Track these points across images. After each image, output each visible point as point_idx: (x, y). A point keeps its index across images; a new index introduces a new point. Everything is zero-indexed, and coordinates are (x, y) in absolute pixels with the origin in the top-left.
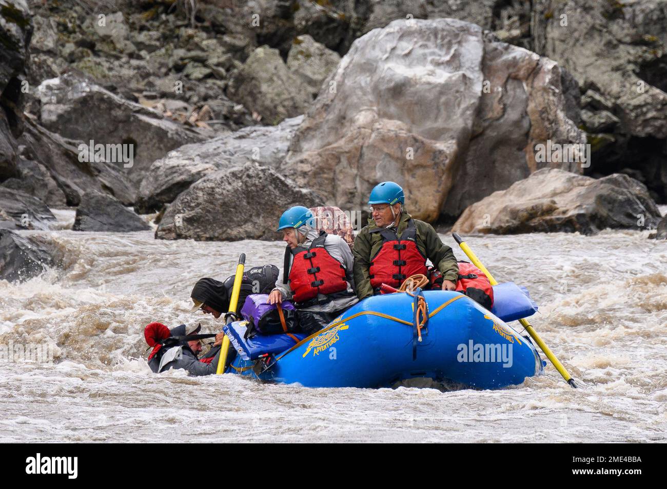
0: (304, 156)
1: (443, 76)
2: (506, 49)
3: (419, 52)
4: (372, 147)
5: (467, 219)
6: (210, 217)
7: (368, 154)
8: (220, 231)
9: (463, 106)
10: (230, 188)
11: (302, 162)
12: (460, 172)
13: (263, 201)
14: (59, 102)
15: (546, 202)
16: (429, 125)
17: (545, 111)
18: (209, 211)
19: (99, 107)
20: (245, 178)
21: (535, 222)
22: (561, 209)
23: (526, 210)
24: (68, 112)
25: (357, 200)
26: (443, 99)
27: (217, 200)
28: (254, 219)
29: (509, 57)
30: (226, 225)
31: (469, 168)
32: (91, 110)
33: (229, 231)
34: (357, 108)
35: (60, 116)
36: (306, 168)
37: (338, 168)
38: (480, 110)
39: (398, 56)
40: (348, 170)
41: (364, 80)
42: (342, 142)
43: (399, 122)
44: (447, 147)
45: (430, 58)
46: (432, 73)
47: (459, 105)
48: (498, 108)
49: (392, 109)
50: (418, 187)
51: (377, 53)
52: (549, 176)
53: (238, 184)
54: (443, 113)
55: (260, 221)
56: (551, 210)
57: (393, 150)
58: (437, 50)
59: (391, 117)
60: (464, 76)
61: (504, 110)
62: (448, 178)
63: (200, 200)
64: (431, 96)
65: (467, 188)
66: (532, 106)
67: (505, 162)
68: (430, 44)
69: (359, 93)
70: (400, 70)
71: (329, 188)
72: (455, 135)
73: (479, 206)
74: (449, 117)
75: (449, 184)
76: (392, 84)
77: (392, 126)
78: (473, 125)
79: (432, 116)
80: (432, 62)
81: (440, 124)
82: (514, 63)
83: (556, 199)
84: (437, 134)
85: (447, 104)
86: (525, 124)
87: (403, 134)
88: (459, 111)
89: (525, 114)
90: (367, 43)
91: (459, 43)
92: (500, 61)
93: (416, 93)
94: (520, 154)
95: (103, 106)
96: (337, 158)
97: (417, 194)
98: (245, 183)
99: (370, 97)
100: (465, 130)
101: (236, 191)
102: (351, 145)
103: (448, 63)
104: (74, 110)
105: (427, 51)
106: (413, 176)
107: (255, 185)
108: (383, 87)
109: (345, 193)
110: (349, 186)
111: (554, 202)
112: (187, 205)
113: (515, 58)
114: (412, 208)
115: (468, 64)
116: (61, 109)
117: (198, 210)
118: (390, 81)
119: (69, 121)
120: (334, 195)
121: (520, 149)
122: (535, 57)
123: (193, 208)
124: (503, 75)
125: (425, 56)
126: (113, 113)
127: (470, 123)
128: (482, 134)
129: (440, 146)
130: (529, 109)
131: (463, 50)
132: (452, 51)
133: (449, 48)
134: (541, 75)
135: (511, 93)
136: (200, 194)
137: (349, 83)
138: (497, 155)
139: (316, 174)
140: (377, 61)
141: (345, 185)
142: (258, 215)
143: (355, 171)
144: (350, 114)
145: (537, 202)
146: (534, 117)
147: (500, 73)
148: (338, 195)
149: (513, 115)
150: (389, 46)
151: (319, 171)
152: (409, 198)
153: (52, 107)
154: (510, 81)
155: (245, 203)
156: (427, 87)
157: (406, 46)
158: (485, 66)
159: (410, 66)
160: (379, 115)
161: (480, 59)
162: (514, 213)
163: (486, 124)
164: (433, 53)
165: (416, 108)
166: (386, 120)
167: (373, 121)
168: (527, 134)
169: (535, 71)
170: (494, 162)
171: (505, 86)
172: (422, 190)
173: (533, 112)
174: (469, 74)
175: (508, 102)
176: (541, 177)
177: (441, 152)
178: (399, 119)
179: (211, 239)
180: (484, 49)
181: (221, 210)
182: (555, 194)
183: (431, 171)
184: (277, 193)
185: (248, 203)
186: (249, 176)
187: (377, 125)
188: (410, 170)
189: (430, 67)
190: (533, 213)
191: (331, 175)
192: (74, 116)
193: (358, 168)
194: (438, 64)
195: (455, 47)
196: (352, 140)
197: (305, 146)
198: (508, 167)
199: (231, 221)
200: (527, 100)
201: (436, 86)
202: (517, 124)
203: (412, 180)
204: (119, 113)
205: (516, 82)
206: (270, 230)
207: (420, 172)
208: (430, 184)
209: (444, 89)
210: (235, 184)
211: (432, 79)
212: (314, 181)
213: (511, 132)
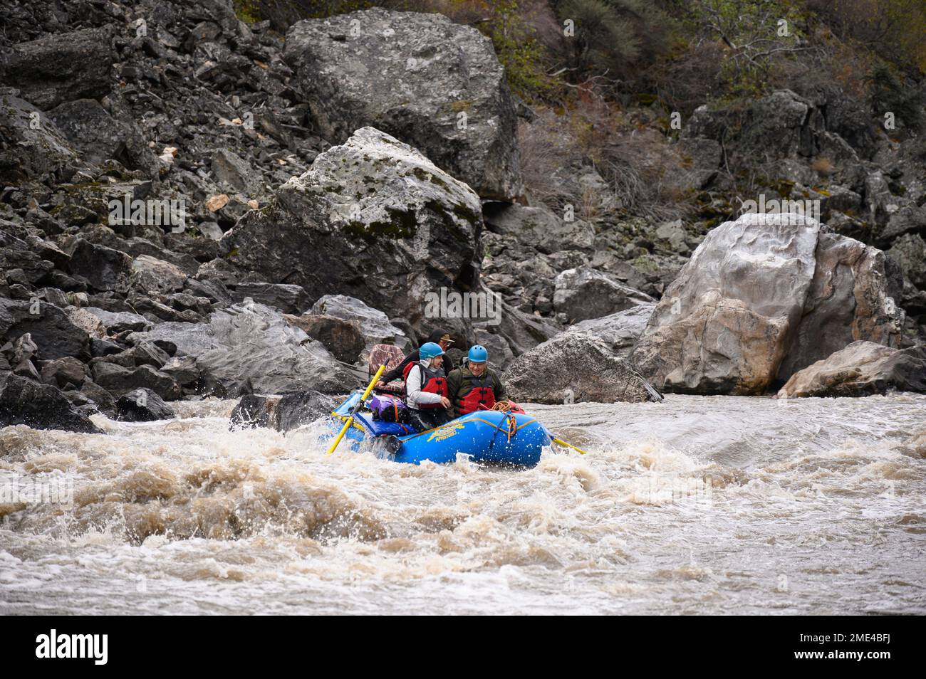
0: (659, 330)
1: (781, 261)
2: (838, 239)
3: (762, 241)
4: (715, 322)
5: (792, 384)
6: (535, 381)
7: (710, 328)
8: (543, 394)
9: (796, 287)
10: (552, 356)
11: (656, 335)
12: (794, 344)
13: (581, 368)
14: (568, 288)
15: (852, 370)
16: (766, 303)
17: (869, 291)
18: (534, 377)
19: (599, 292)
20: (565, 348)
21: (841, 387)
22: (864, 376)
23: (833, 376)
24: (574, 296)
25: (700, 367)
26: (779, 281)
27: (541, 366)
28: (573, 383)
29: (839, 245)
30: (548, 389)
31: (802, 341)
32: (592, 294)
33: (551, 394)
34: (705, 289)
35: (567, 299)
36: (659, 339)
37: (685, 340)
38: (811, 291)
39: (744, 245)
40: (694, 342)
41: (714, 265)
42: (690, 318)
43: (739, 301)
44: (779, 322)
45: (770, 247)
46: (771, 259)
47: (792, 287)
48: (828, 289)
49: (735, 290)
50: (753, 357)
51: (727, 242)
52: (861, 347)
53: (559, 353)
54: (779, 293)
55: (578, 385)
56: (854, 377)
57: (733, 325)
58: (777, 240)
59: (733, 297)
60: (799, 262)
61: (833, 291)
62: (780, 348)
63: (527, 367)
64: (768, 279)
65: (800, 358)
66: (857, 287)
67: (833, 336)
68: (772, 234)
69: (708, 276)
70: (743, 257)
71: (678, 357)
72: (787, 312)
73: (802, 374)
74: (783, 297)
75: (780, 354)
76: (735, 269)
77: (733, 304)
78: (805, 303)
79: (769, 296)
80: (772, 250)
81: (775, 302)
82: (844, 251)
83: (862, 368)
84: (772, 312)
85: (782, 285)
86: (852, 303)
87: (742, 311)
88: (792, 292)
89: (851, 294)
90: (718, 233)
91: (797, 233)
92: (831, 249)
93: (756, 276)
94: (847, 328)
95: (602, 291)
96: (685, 331)
97: (751, 363)
98: (566, 352)
99: (718, 280)
100: (796, 307)
101: (558, 359)
102: (697, 320)
103: (787, 250)
104: (579, 294)
105: (769, 240)
106: (748, 347)
107: (574, 354)
108: (728, 271)
109: (690, 362)
110: (694, 355)
111: (859, 370)
112: (515, 371)
113: (844, 246)
114: (747, 374)
115: (803, 252)
116: (569, 293)
117: (525, 375)
118: (734, 265)
119: (574, 303)
120: (682, 363)
121: (846, 325)
122: (862, 245)
123: (520, 374)
124: (834, 261)
125: (767, 244)
126: (610, 296)
127: (801, 302)
128: (813, 311)
129: (773, 321)
130: (855, 290)
131: (799, 240)
132: (790, 241)
133: (788, 238)
134: (866, 261)
135: (840, 276)
136: (527, 361)
137: (701, 267)
138: (827, 330)
139: (667, 345)
140: (725, 249)
141: (691, 354)
142: (576, 380)
143: (699, 343)
144: (699, 294)
145: (844, 369)
146: (859, 297)
147: (831, 260)
148: (685, 363)
149: (840, 295)
150: (736, 236)
151: (670, 343)
152: (745, 366)
153: (562, 292)
154: (840, 267)
155: (565, 369)
156: (767, 271)
157: (751, 236)
158: (818, 252)
159: (753, 253)
160: (723, 295)
161: (813, 247)
162: (823, 379)
163: (818, 303)
164: (774, 242)
165: (756, 289)
166: (728, 299)
167: (717, 300)
168: (853, 312)
169: (861, 257)
170: (823, 336)
171: (835, 271)
172: (756, 359)
173: (859, 292)
174: (803, 260)
175: (837, 284)
176: (854, 348)
177: (773, 326)
178: (740, 298)
179: (534, 401)
180: (818, 239)
181: (544, 376)
182: (863, 363)
183: (764, 343)
184: (593, 361)
185: (568, 369)
186: (569, 346)
187: (720, 304)
188: (746, 342)
189: (770, 254)
190: (839, 379)
191: (680, 346)
192: (578, 299)
193: (702, 340)
194: (778, 252)
195: (793, 237)
196: (698, 316)
197: (662, 321)
198: (836, 340)
199: (553, 384)
200: (854, 282)
201: (774, 270)
202: (844, 302)
203: (747, 350)
204: (615, 297)
205: (845, 267)
206: (586, 393)
207: (754, 343)
208: (763, 353)
209: (780, 273)
210: (556, 353)
211: (772, 265)
212: (665, 351)
213: (839, 310)
